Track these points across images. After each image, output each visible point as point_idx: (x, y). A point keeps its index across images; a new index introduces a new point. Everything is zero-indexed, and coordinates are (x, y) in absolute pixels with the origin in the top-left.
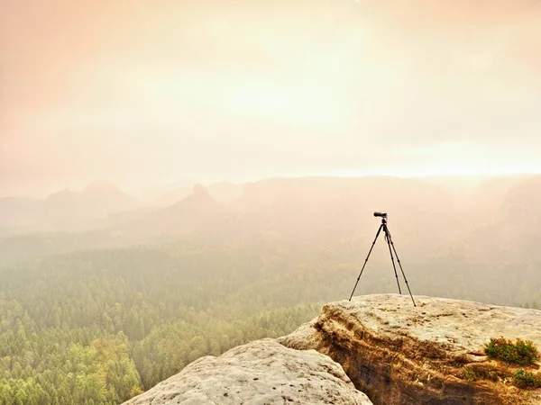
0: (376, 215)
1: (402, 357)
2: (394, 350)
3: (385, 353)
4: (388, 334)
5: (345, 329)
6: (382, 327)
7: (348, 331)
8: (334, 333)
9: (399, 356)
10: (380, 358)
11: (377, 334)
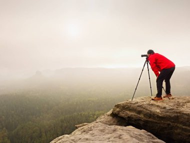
0: (142, 56)
1: (181, 125)
2: (174, 122)
3: (169, 124)
4: (168, 114)
5: (136, 114)
6: (162, 110)
7: (139, 115)
8: (129, 117)
9: (178, 125)
10: (166, 128)
11: (161, 114)
